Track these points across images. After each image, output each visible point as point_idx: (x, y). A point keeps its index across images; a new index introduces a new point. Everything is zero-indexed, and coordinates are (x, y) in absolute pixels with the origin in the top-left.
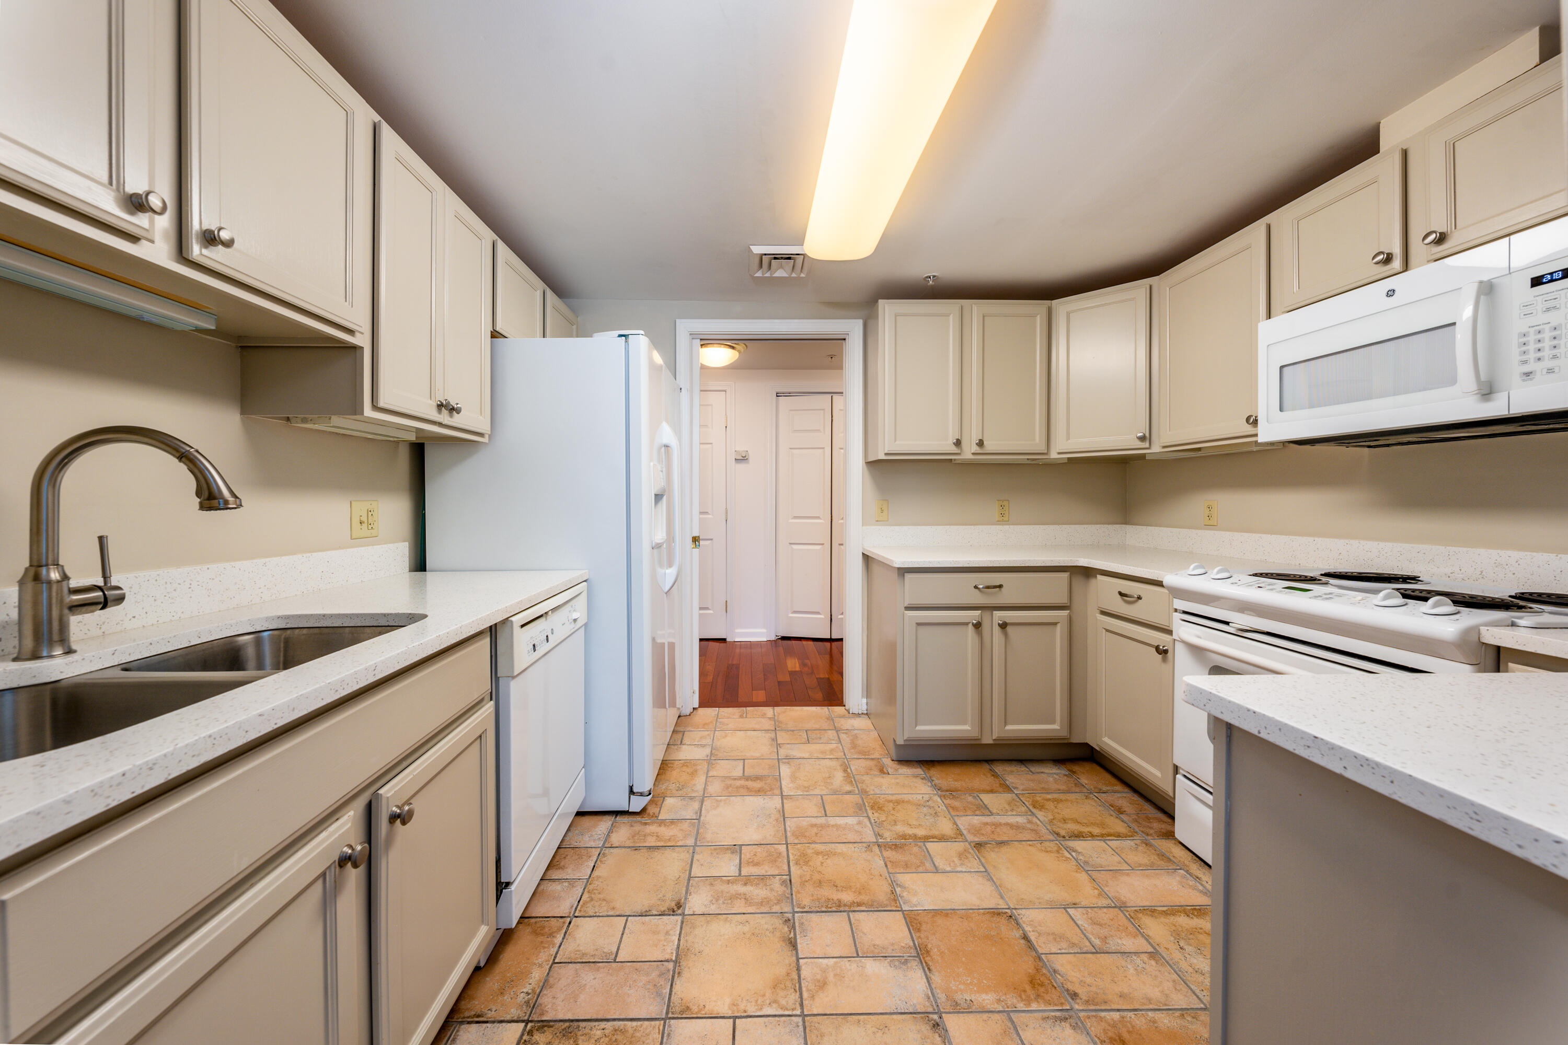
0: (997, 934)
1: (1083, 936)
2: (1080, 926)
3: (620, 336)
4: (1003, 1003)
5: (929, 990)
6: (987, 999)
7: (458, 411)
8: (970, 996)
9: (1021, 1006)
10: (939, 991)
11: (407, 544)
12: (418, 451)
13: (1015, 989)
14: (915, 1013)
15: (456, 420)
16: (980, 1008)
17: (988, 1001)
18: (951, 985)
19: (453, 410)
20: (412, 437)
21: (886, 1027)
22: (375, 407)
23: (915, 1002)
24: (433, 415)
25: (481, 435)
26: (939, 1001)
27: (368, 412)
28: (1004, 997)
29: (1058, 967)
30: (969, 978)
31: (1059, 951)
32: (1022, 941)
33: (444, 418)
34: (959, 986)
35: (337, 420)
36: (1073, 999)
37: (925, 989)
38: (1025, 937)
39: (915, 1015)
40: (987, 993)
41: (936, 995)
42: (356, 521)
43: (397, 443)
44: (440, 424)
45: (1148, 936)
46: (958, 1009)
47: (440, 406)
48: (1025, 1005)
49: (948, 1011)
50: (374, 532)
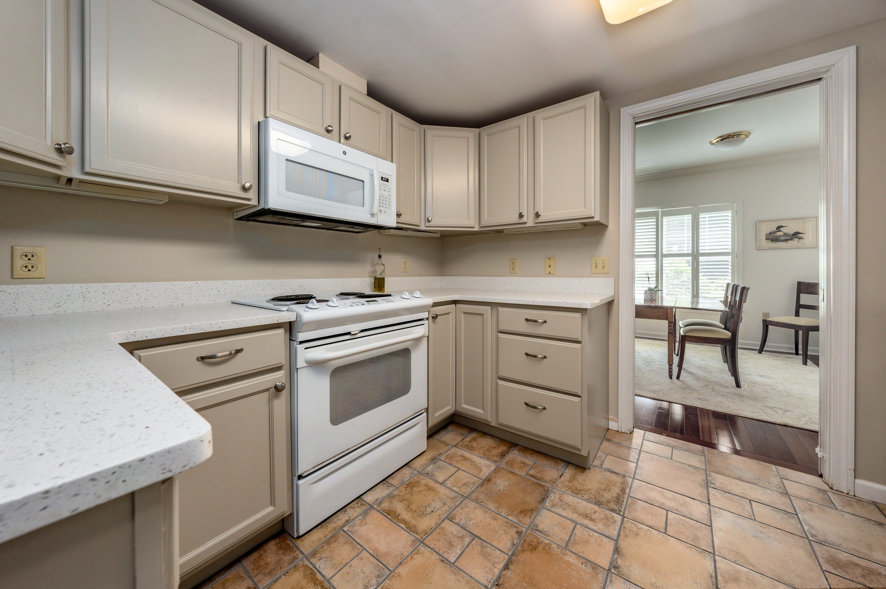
0: (522, 582)
1: (470, 546)
2: (462, 551)
4: (563, 552)
5: (607, 584)
6: (571, 559)
8: (581, 566)
9: (554, 545)
10: (600, 581)
13: (548, 553)
14: (626, 580)
16: (580, 559)
17: (572, 558)
18: (589, 578)
21: (652, 585)
23: (623, 585)
26: (605, 576)
28: (560, 554)
29: (509, 545)
30: (573, 573)
31: (496, 550)
32: (512, 567)
34: (583, 574)
36: (522, 532)
37: (610, 587)
38: (506, 567)
39: (627, 579)
40: (569, 561)
41: (604, 581)
45: (436, 524)
46: (595, 567)
48: (551, 545)
49: (602, 569)
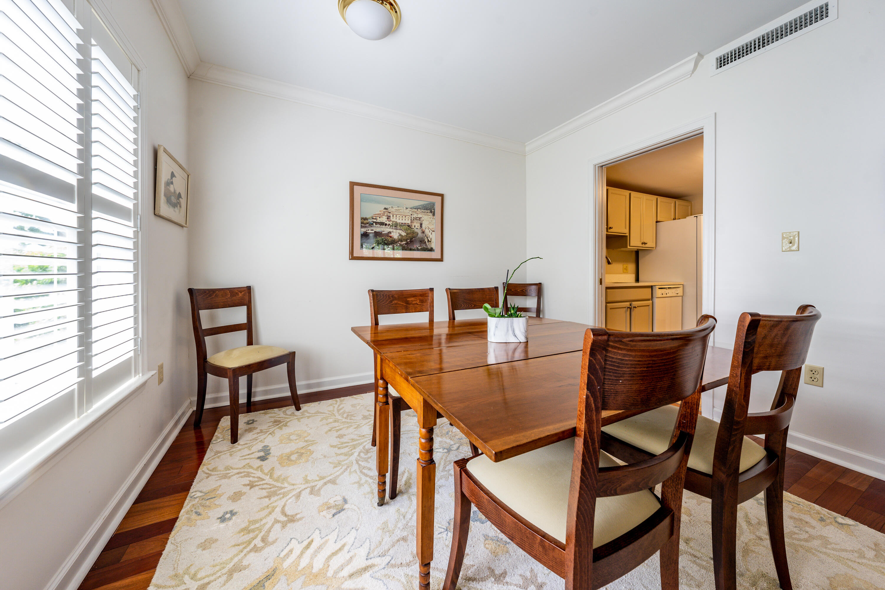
3: (695, 217)
7: (647, 244)
11: (634, 275)
12: (637, 252)
15: (646, 246)
19: (645, 243)
20: (636, 250)
22: (630, 246)
24: (641, 245)
25: (653, 248)
27: (628, 247)
33: (644, 246)
35: (622, 249)
42: (624, 269)
43: (632, 251)
44: (642, 247)
47: (642, 243)
50: (627, 271)
